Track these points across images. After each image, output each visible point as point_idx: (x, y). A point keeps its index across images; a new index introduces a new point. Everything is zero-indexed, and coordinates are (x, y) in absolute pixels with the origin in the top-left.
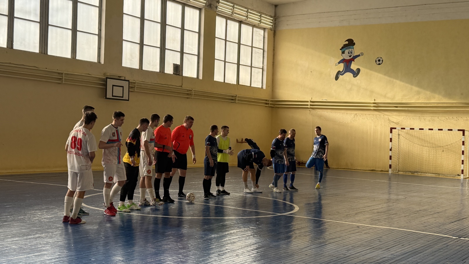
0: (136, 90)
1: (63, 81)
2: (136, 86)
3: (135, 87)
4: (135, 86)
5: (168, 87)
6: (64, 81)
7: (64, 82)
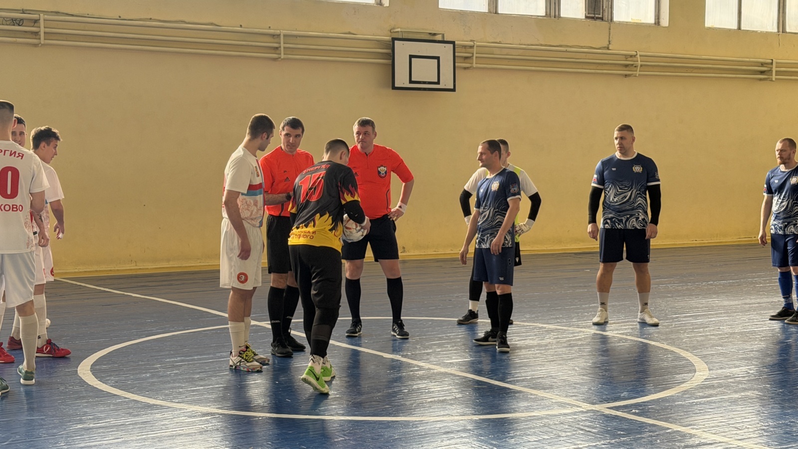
0: (475, 65)
1: (280, 54)
2: (475, 55)
3: (473, 56)
4: (473, 54)
5: (566, 51)
6: (284, 54)
7: (283, 56)
